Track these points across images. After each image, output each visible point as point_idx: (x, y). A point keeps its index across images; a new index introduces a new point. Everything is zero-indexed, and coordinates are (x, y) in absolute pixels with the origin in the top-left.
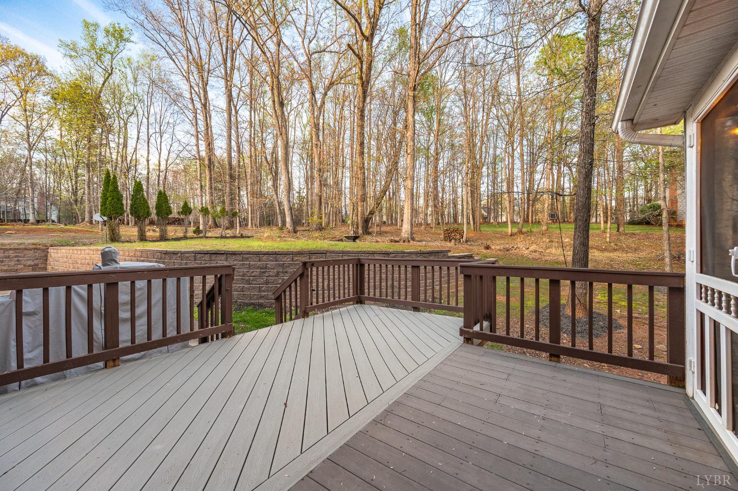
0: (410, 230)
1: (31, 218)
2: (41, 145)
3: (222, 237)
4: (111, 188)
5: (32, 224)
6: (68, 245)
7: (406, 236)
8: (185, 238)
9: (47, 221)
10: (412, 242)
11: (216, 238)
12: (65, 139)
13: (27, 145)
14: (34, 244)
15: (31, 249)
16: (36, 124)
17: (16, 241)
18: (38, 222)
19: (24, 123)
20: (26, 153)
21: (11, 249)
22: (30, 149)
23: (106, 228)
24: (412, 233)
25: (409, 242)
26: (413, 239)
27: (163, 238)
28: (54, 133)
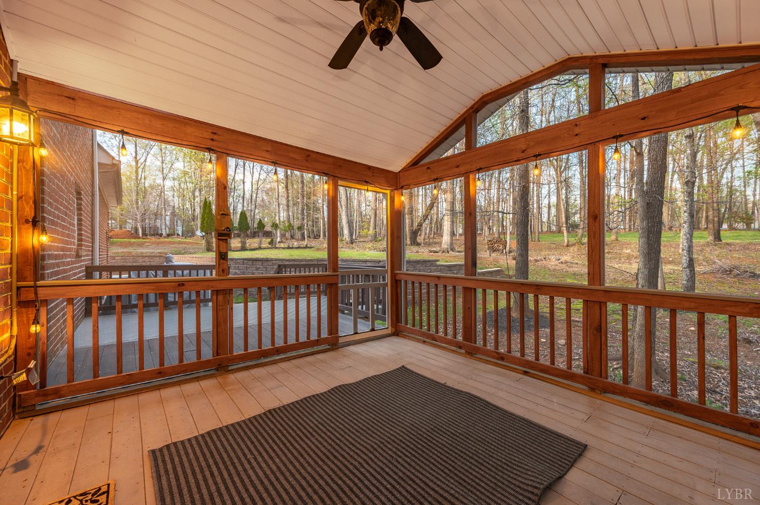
0: (449, 241)
1: (164, 233)
2: (171, 175)
3: (289, 248)
4: (207, 211)
5: (165, 237)
6: (180, 254)
7: (446, 246)
8: (260, 248)
9: (174, 234)
10: (451, 252)
11: (284, 248)
12: (186, 169)
13: (161, 176)
14: (160, 253)
15: (157, 257)
16: (168, 159)
17: (150, 251)
18: (168, 235)
19: (160, 159)
20: (162, 182)
21: (146, 256)
22: (164, 179)
23: (204, 242)
24: (452, 244)
25: (448, 252)
26: (453, 250)
27: (243, 249)
28: (179, 165)
